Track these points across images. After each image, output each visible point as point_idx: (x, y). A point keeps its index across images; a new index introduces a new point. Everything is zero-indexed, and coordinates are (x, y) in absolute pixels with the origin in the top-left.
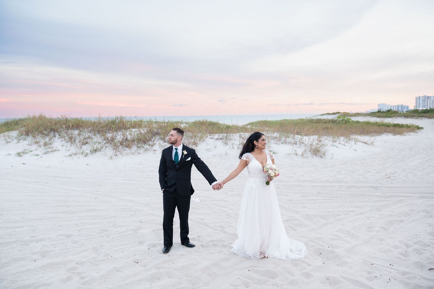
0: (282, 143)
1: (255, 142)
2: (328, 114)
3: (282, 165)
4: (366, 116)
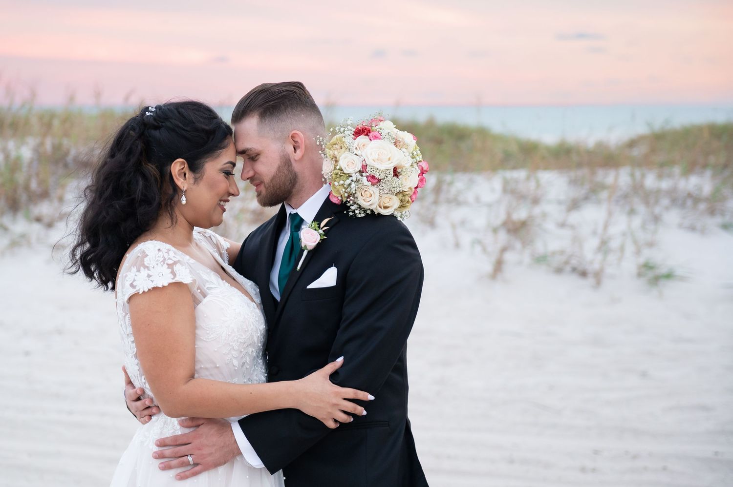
0: (725, 227)
1: (177, 167)
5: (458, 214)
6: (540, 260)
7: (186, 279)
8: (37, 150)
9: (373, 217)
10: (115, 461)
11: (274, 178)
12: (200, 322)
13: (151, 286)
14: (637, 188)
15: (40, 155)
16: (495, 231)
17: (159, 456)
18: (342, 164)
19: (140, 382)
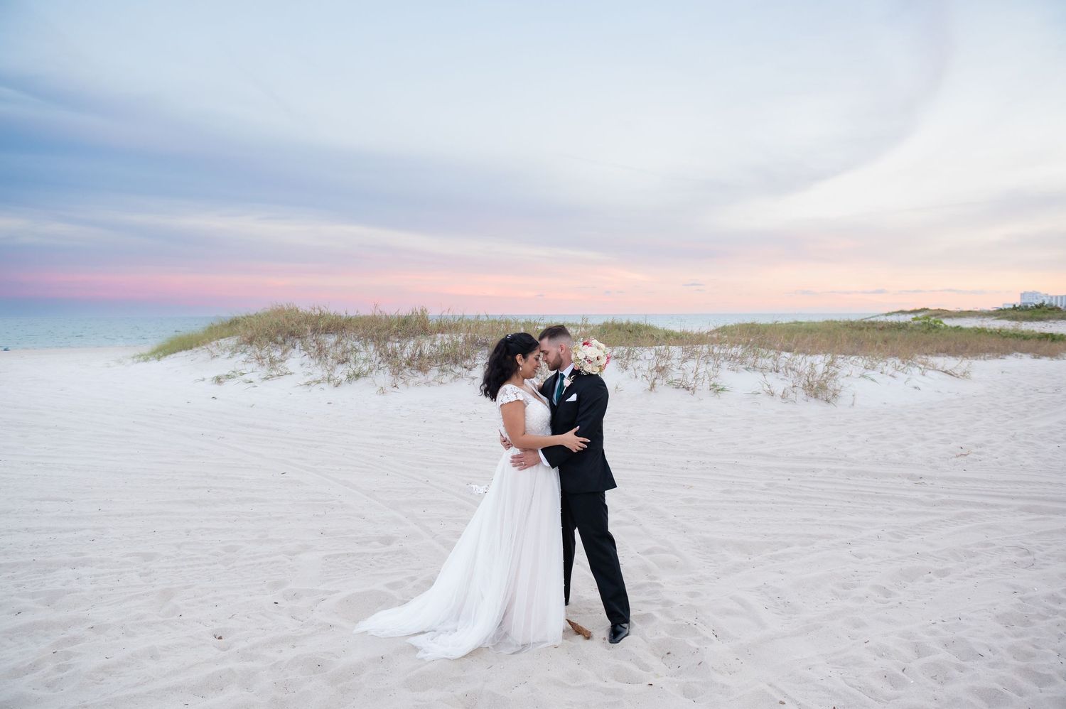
0: (746, 369)
1: (519, 357)
2: (902, 312)
3: (730, 416)
4: (984, 318)
5: (637, 364)
6: (670, 383)
7: (521, 399)
8: (464, 339)
9: (590, 375)
10: (496, 465)
11: (554, 360)
12: (527, 414)
13: (508, 401)
14: (711, 353)
15: (466, 340)
16: (652, 371)
17: (512, 462)
18: (578, 355)
19: (506, 435)
